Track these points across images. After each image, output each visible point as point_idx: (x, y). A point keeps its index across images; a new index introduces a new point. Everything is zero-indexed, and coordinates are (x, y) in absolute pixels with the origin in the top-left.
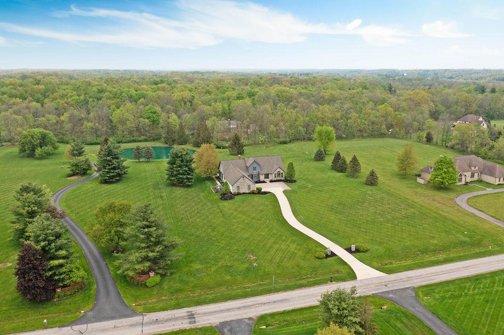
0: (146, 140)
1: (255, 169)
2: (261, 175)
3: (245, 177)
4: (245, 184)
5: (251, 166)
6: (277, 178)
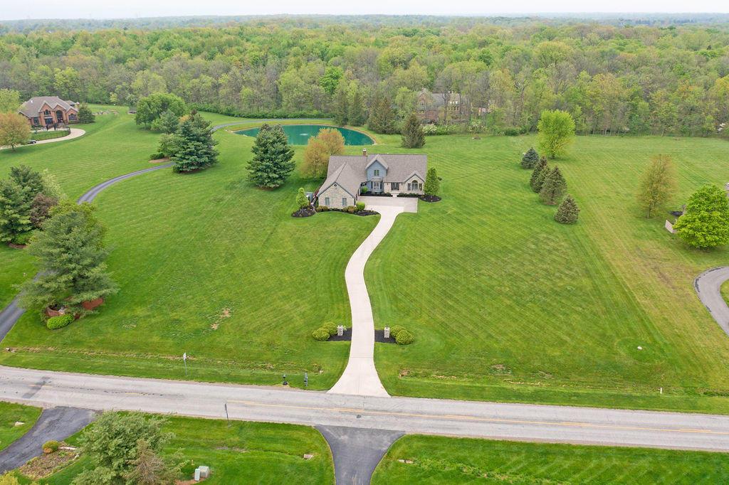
0: (319, 116)
1: (377, 173)
2: (385, 184)
3: (337, 185)
4: (338, 196)
5: (371, 167)
6: (411, 190)
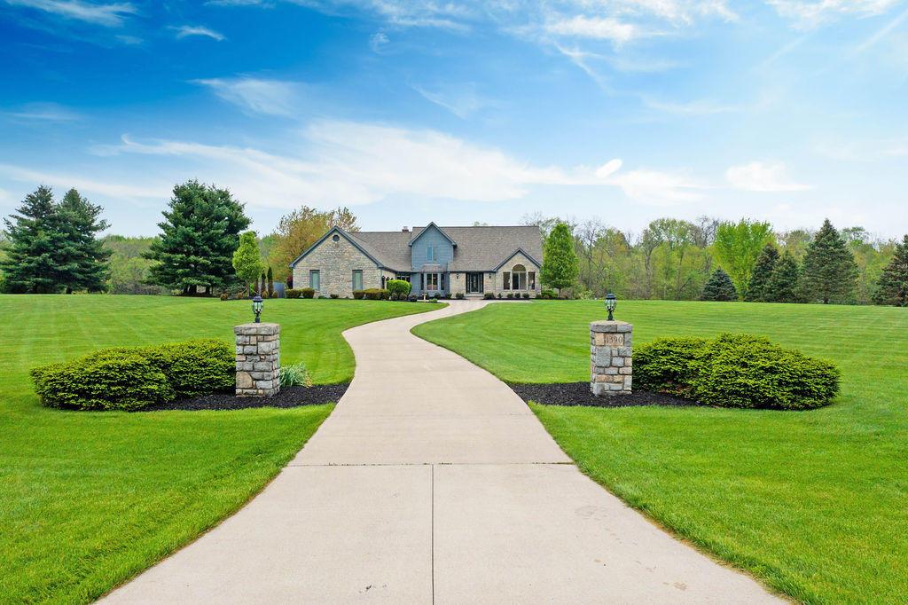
1: (432, 253)
2: (451, 276)
3: (341, 238)
4: (343, 265)
5: (420, 241)
6: (511, 289)
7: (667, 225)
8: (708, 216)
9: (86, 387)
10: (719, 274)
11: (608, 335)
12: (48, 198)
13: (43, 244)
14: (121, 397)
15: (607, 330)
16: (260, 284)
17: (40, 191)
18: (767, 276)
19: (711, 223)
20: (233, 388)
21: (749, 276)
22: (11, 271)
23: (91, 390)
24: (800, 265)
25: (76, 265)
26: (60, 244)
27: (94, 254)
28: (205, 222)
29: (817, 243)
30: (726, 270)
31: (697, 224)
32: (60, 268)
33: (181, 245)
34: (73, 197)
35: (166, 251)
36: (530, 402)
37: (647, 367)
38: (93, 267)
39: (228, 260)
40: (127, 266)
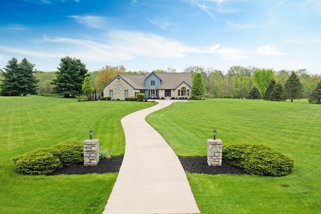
1: (153, 83)
2: (159, 91)
3: (120, 79)
4: (121, 88)
5: (148, 79)
6: (181, 95)
7: (237, 68)
8: (251, 66)
9: (32, 167)
10: (255, 89)
11: (214, 146)
12: (16, 62)
13: (15, 79)
14: (44, 169)
15: (213, 144)
16: (92, 94)
17: (13, 59)
18: (271, 90)
19: (252, 68)
20: (83, 162)
21: (266, 89)
22: (3, 88)
23: (33, 168)
24: (283, 87)
25: (27, 86)
26: (21, 78)
27: (33, 81)
28: (72, 71)
29: (289, 80)
30: (257, 87)
31: (247, 68)
32: (21, 87)
33: (63, 80)
34: (25, 61)
35: (58, 82)
36: (186, 171)
37: (227, 155)
38: (33, 86)
39: (80, 85)
40: (44, 83)
